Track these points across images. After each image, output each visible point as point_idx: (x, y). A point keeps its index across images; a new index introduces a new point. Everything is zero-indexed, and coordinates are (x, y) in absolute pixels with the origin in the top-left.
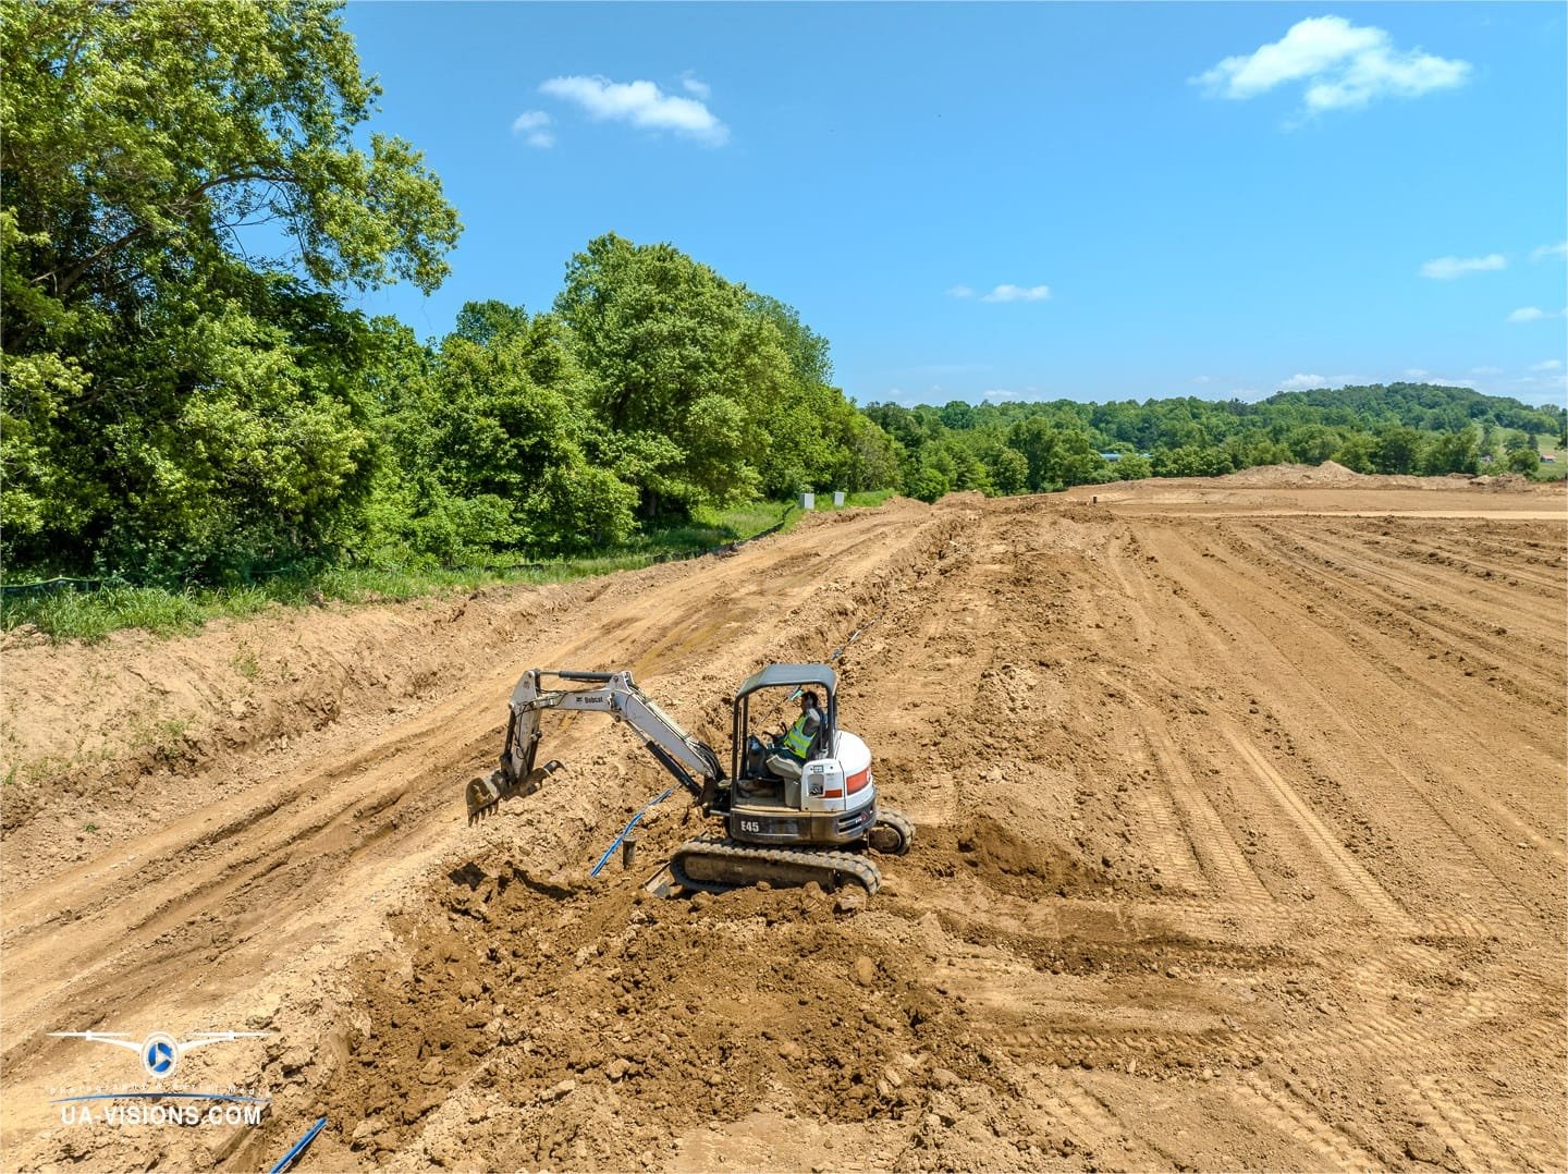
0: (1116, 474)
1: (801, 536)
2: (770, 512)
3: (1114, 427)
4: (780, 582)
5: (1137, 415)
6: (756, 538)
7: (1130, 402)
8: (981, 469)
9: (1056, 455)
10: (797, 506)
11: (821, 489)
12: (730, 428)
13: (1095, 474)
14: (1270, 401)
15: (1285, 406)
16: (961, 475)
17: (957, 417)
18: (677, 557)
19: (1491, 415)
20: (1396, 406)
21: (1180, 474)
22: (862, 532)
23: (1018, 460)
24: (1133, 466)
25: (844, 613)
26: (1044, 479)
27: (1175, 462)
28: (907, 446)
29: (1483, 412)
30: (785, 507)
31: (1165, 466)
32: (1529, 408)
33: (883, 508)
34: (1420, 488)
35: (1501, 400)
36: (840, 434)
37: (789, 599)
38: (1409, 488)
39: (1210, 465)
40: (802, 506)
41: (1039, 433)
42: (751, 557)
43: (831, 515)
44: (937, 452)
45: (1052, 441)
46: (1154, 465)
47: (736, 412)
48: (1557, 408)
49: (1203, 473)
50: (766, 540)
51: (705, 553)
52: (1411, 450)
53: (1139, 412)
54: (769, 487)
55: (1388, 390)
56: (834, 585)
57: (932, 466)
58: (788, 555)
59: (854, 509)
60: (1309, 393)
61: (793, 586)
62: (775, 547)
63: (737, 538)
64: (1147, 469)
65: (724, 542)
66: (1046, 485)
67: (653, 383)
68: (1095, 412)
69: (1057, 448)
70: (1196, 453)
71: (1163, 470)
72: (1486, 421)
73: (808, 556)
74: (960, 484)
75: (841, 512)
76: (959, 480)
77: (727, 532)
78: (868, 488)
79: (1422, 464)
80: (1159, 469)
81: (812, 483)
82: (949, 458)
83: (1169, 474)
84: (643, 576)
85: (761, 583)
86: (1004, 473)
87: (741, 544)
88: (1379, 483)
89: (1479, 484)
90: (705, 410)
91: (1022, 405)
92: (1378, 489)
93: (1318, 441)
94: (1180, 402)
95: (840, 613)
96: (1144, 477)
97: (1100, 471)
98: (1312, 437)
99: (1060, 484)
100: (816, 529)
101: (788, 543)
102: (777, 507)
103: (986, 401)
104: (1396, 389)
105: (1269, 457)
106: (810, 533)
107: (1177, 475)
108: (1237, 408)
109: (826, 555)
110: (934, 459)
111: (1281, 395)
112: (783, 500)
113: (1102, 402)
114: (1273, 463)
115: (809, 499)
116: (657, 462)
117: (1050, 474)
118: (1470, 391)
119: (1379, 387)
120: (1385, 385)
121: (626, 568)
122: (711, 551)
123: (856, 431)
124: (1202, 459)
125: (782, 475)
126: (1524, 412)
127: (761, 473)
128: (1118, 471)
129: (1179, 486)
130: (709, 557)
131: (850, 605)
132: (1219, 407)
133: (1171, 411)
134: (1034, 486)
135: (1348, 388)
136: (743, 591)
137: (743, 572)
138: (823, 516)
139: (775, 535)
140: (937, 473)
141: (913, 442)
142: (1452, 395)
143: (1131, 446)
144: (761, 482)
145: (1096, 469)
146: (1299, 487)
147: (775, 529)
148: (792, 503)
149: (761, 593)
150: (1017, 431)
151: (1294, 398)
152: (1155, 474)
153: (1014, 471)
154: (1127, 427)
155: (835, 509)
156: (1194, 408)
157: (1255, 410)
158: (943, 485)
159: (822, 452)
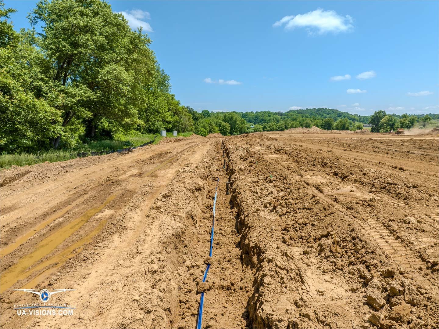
0: (253, 131)
1: (162, 146)
2: (148, 137)
3: (248, 119)
4: (152, 167)
5: (254, 116)
6: (142, 146)
7: (251, 112)
8: (217, 128)
9: (237, 124)
10: (159, 136)
11: (169, 130)
12: (124, 85)
13: (247, 131)
14: (287, 112)
15: (292, 114)
16: (210, 130)
17: (206, 114)
18: (94, 154)
19: (342, 116)
20: (319, 114)
21: (271, 130)
22: (186, 145)
23: (228, 126)
24: (258, 128)
25: (199, 189)
26: (234, 131)
27: (269, 127)
28: (194, 120)
29: (341, 116)
30: (155, 136)
31: (267, 128)
32: (351, 115)
33: (191, 137)
34: (341, 134)
35: (345, 113)
36: (175, 111)
37: (159, 179)
38: (338, 133)
39: (279, 128)
40: (161, 135)
41: (232, 117)
42: (138, 154)
43: (173, 139)
44: (202, 123)
45: (236, 120)
46: (263, 128)
47: (128, 77)
48: (358, 115)
49: (276, 130)
50: (147, 147)
51: (114, 151)
52: (332, 124)
53: (254, 115)
54: (148, 128)
55: (317, 110)
56: (187, 169)
57: (202, 127)
58: (157, 153)
59: (181, 137)
60: (297, 110)
61: (160, 169)
62: (150, 150)
63: (132, 145)
64: (261, 129)
65: (125, 147)
66: (235, 133)
67: (76, 54)
68: (242, 115)
69: (238, 122)
70: (275, 125)
71: (266, 129)
72: (341, 118)
73: (166, 153)
74: (210, 132)
75: (177, 138)
76: (210, 131)
77: (128, 143)
78: (183, 132)
79: (335, 128)
80: (265, 129)
81: (165, 128)
82: (207, 125)
83: (268, 131)
84: (63, 165)
85: (142, 168)
86: (223, 129)
87: (134, 148)
88: (329, 132)
89: (357, 132)
90: (108, 72)
91: (222, 113)
92: (329, 134)
93: (305, 122)
94: (265, 112)
95: (197, 190)
96: (261, 131)
97: (249, 130)
98: (303, 121)
99: (239, 133)
100: (168, 143)
101: (157, 148)
102: (152, 136)
103: (212, 111)
104: (319, 109)
105: (294, 126)
106: (166, 145)
107: (270, 131)
108: (280, 114)
109: (175, 153)
110: (202, 125)
111: (290, 111)
112: (154, 134)
113: (244, 112)
114: (295, 127)
115: (164, 133)
116: (78, 98)
117: (236, 130)
118: (337, 110)
119: (315, 109)
120: (317, 108)
121: (51, 160)
122: (117, 151)
123: (180, 110)
124: (277, 126)
125: (153, 124)
126: (351, 116)
127: (145, 123)
128: (254, 130)
129: (272, 134)
130: (115, 154)
131: (201, 183)
132: (276, 114)
133: (263, 114)
134: (232, 134)
135: (307, 109)
136: (129, 173)
137: (132, 162)
138: (170, 139)
139: (151, 145)
140: (203, 129)
141: (196, 119)
142: (333, 111)
143: (253, 124)
144: (145, 126)
145: (247, 129)
146: (307, 134)
147: (151, 143)
148: (157, 134)
149: (140, 175)
150: (225, 117)
151: (294, 111)
152: (264, 131)
153: (226, 128)
154: (251, 119)
155: (174, 137)
156: (269, 114)
157: (285, 114)
158: (205, 133)
159: (169, 117)
